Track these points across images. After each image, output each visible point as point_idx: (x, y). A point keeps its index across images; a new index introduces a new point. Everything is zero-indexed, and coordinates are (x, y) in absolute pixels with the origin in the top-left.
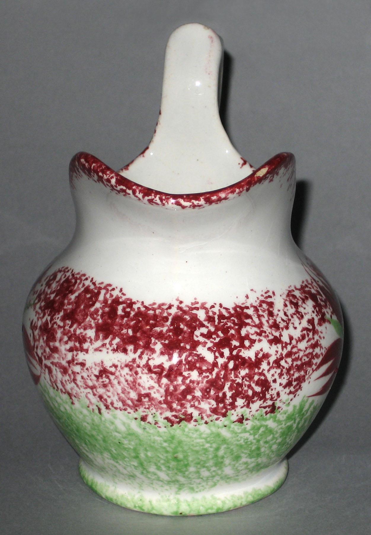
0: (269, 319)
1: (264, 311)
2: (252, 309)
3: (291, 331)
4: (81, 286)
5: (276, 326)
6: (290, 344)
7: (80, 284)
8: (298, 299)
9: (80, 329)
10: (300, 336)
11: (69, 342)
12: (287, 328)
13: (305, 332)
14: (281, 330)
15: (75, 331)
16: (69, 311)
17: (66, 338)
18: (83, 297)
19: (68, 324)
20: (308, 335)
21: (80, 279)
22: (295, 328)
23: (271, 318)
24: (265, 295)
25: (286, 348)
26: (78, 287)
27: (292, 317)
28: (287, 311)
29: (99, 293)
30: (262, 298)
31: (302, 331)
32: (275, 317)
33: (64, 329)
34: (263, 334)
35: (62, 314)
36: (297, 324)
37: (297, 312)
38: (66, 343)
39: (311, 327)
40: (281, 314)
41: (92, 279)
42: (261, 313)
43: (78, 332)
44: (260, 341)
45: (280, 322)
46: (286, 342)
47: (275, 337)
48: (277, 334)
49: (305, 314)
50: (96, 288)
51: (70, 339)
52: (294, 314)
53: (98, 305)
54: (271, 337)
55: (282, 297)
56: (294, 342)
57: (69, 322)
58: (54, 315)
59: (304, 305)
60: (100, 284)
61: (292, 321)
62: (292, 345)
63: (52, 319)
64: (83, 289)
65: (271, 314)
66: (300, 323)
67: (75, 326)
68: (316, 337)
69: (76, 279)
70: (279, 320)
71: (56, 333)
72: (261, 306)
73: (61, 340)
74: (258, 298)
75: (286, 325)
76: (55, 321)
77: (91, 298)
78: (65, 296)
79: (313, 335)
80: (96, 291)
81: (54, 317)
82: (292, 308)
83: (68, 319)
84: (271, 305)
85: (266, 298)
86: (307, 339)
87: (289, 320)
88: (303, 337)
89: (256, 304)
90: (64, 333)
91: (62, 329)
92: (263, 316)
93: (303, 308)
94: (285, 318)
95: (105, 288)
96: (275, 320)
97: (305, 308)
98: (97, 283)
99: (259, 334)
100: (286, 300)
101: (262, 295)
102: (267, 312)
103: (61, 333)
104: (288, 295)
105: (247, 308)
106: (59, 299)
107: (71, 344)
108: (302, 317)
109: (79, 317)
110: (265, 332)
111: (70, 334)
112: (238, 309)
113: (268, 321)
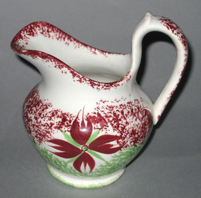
0: (41, 111)
1: (43, 108)
2: (42, 104)
3: (42, 120)
5: (40, 114)
6: (39, 123)
8: (57, 115)
10: (43, 124)
12: (42, 118)
13: (46, 125)
14: (40, 117)
20: (47, 127)
22: (44, 121)
23: (42, 111)
24: (49, 104)
25: (37, 124)
27: (47, 117)
28: (48, 114)
30: (47, 104)
31: (45, 123)
32: (43, 112)
34: (35, 113)
36: (46, 120)
37: (51, 117)
39: (50, 125)
40: (45, 113)
42: (42, 107)
44: (33, 114)
45: (42, 115)
46: (38, 122)
47: (37, 117)
48: (38, 117)
49: (53, 120)
52: (49, 117)
54: (36, 116)
55: (53, 109)
56: (40, 124)
59: (56, 118)
61: (45, 118)
62: (39, 124)
65: (43, 110)
66: (47, 121)
68: (50, 130)
70: (43, 114)
72: (44, 106)
74: (46, 103)
75: (43, 117)
79: (49, 128)
82: (51, 115)
84: (47, 108)
85: (48, 105)
86: (45, 127)
87: (45, 117)
88: (44, 126)
89: (44, 104)
92: (41, 109)
93: (54, 118)
94: (45, 115)
96: (42, 113)
97: (55, 119)
99: (35, 112)
100: (52, 111)
101: (48, 103)
102: (43, 109)
104: (55, 111)
105: (41, 103)
108: (50, 120)
110: (36, 113)
112: (40, 101)
113: (40, 111)
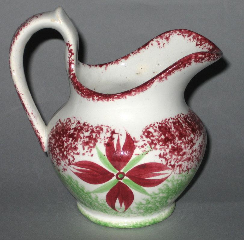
4: (170, 124)
7: (168, 124)
9: (189, 137)
11: (189, 145)
15: (188, 139)
16: (178, 135)
17: (187, 145)
18: (176, 126)
19: (184, 139)
21: (166, 122)
26: (170, 125)
29: (179, 121)
33: (184, 142)
35: (177, 138)
38: (188, 147)
41: (171, 118)
43: (189, 139)
50: (176, 120)
51: (188, 144)
53: (184, 125)
57: (183, 138)
58: (174, 141)
60: (175, 117)
63: (174, 144)
64: (172, 124)
67: (186, 138)
69: (164, 123)
71: (181, 146)
73: (185, 148)
76: (176, 143)
77: (179, 124)
78: (170, 132)
80: (177, 121)
81: (175, 142)
83: (182, 137)
90: (185, 144)
91: (183, 143)
95: (178, 117)
98: (174, 118)
103: (184, 145)
106: (168, 135)
107: (190, 146)
109: (184, 134)
111: (187, 142)
